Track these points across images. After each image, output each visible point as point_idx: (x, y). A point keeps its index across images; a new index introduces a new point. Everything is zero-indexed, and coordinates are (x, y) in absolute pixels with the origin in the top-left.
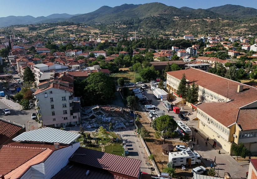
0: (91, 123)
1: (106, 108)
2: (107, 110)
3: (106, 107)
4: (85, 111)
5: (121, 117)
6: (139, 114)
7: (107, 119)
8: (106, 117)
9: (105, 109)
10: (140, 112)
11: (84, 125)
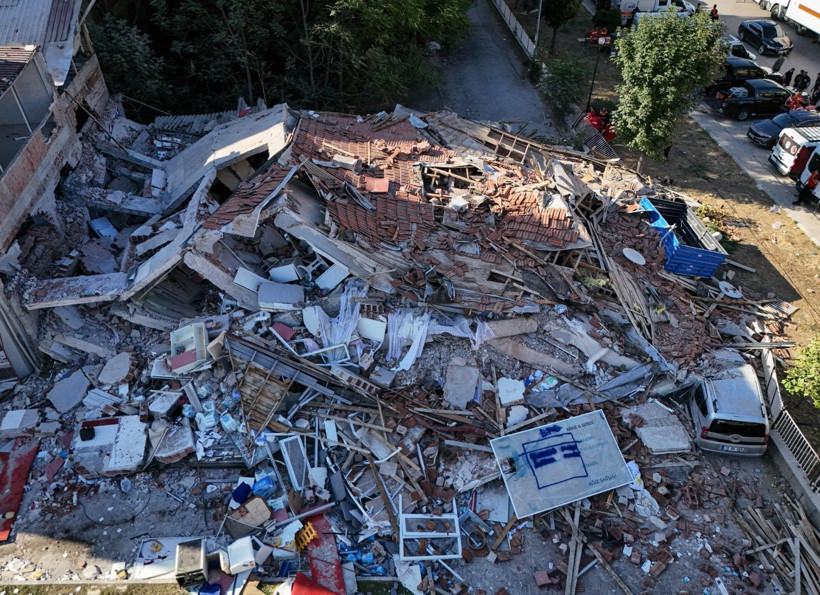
0: (158, 383)
1: (371, 151)
2: (379, 185)
3: (379, 145)
4: (148, 171)
5: (575, 308)
6: (737, 235)
7: (375, 329)
8: (369, 312)
9: (364, 169)
10: (743, 210)
11: (65, 391)
